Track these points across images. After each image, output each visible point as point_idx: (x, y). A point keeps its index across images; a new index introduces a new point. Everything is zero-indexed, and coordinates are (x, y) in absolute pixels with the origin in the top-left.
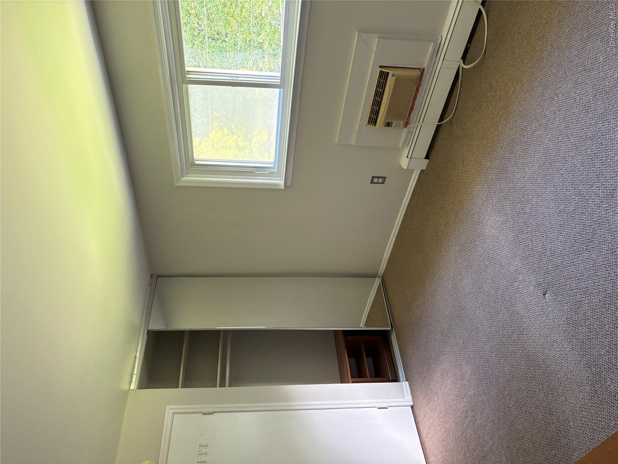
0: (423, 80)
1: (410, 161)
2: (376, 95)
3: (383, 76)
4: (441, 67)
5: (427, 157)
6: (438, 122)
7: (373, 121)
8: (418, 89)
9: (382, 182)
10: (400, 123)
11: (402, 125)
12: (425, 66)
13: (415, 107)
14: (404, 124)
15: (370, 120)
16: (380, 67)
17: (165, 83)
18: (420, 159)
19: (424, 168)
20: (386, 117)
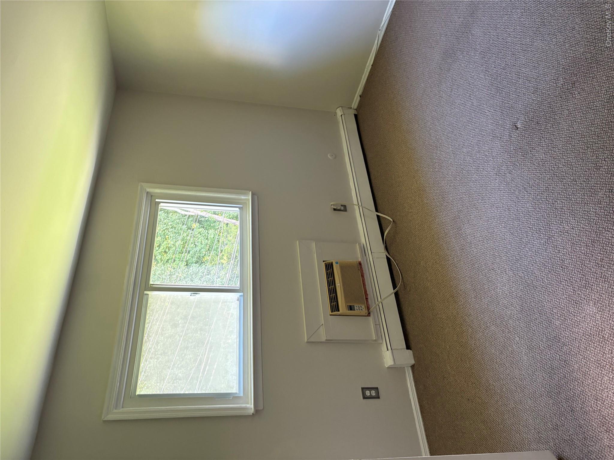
0: (364, 269)
1: (392, 352)
2: (329, 285)
3: (329, 267)
4: (373, 258)
5: (408, 347)
6: (394, 290)
7: (335, 307)
8: (363, 276)
9: (376, 396)
10: (361, 307)
11: (364, 308)
12: (360, 260)
13: (368, 292)
14: (365, 307)
15: (332, 309)
16: (324, 261)
17: (128, 285)
18: (401, 349)
19: (413, 362)
20: (346, 302)
